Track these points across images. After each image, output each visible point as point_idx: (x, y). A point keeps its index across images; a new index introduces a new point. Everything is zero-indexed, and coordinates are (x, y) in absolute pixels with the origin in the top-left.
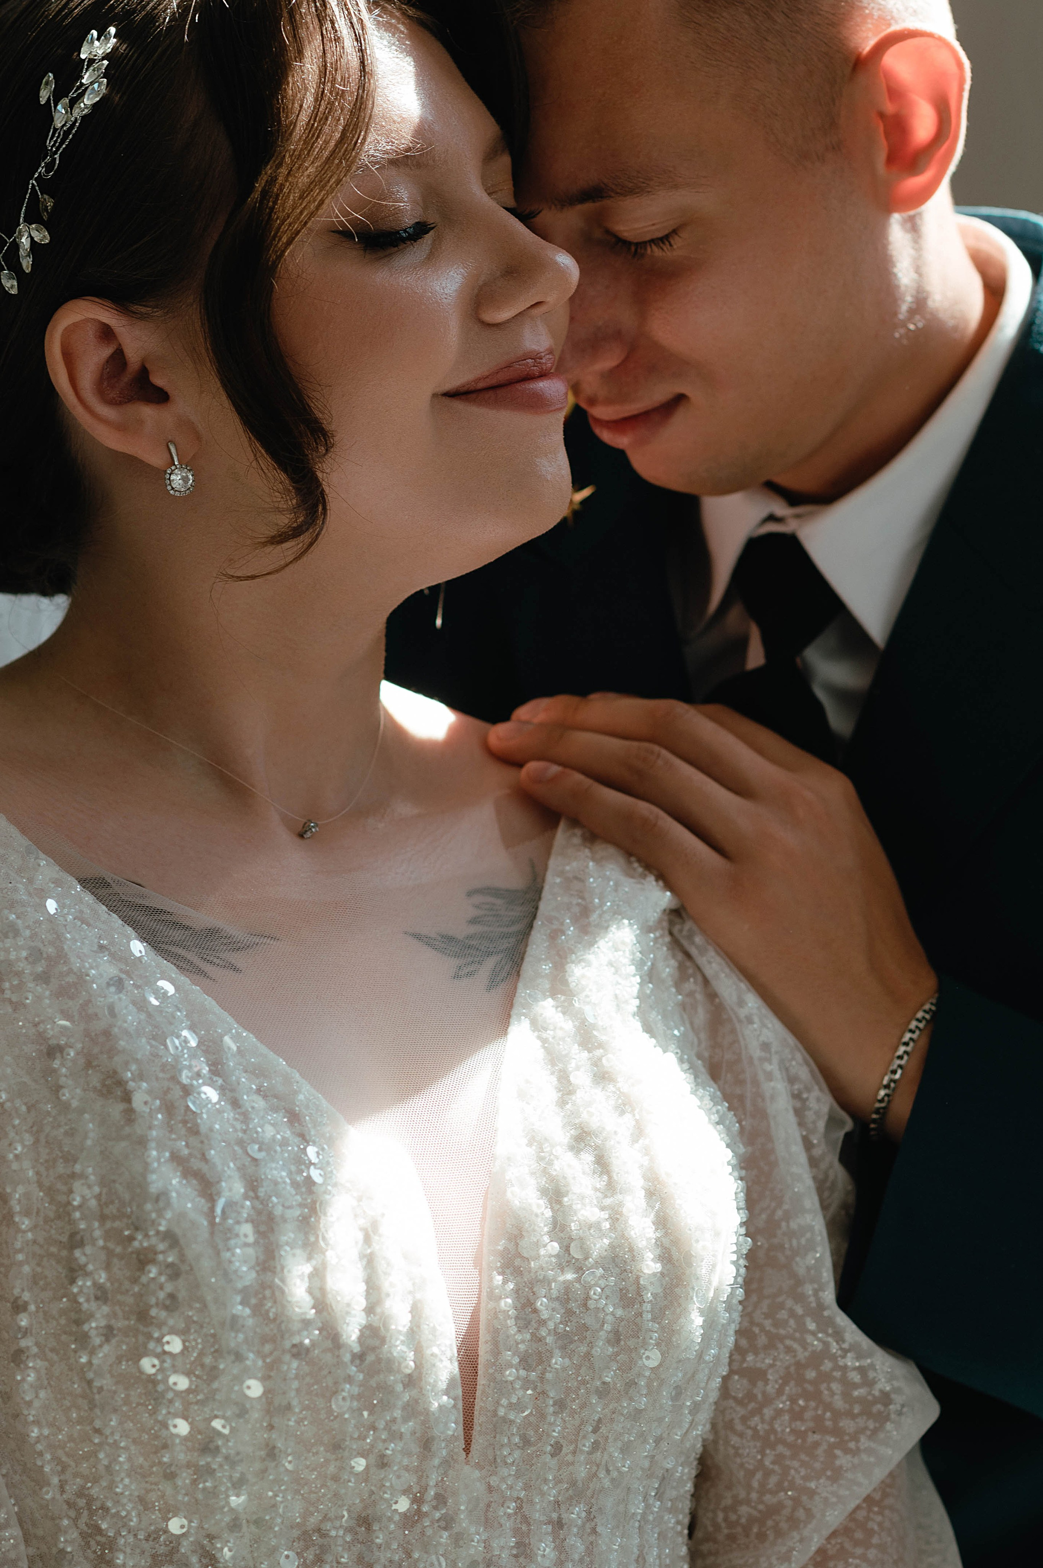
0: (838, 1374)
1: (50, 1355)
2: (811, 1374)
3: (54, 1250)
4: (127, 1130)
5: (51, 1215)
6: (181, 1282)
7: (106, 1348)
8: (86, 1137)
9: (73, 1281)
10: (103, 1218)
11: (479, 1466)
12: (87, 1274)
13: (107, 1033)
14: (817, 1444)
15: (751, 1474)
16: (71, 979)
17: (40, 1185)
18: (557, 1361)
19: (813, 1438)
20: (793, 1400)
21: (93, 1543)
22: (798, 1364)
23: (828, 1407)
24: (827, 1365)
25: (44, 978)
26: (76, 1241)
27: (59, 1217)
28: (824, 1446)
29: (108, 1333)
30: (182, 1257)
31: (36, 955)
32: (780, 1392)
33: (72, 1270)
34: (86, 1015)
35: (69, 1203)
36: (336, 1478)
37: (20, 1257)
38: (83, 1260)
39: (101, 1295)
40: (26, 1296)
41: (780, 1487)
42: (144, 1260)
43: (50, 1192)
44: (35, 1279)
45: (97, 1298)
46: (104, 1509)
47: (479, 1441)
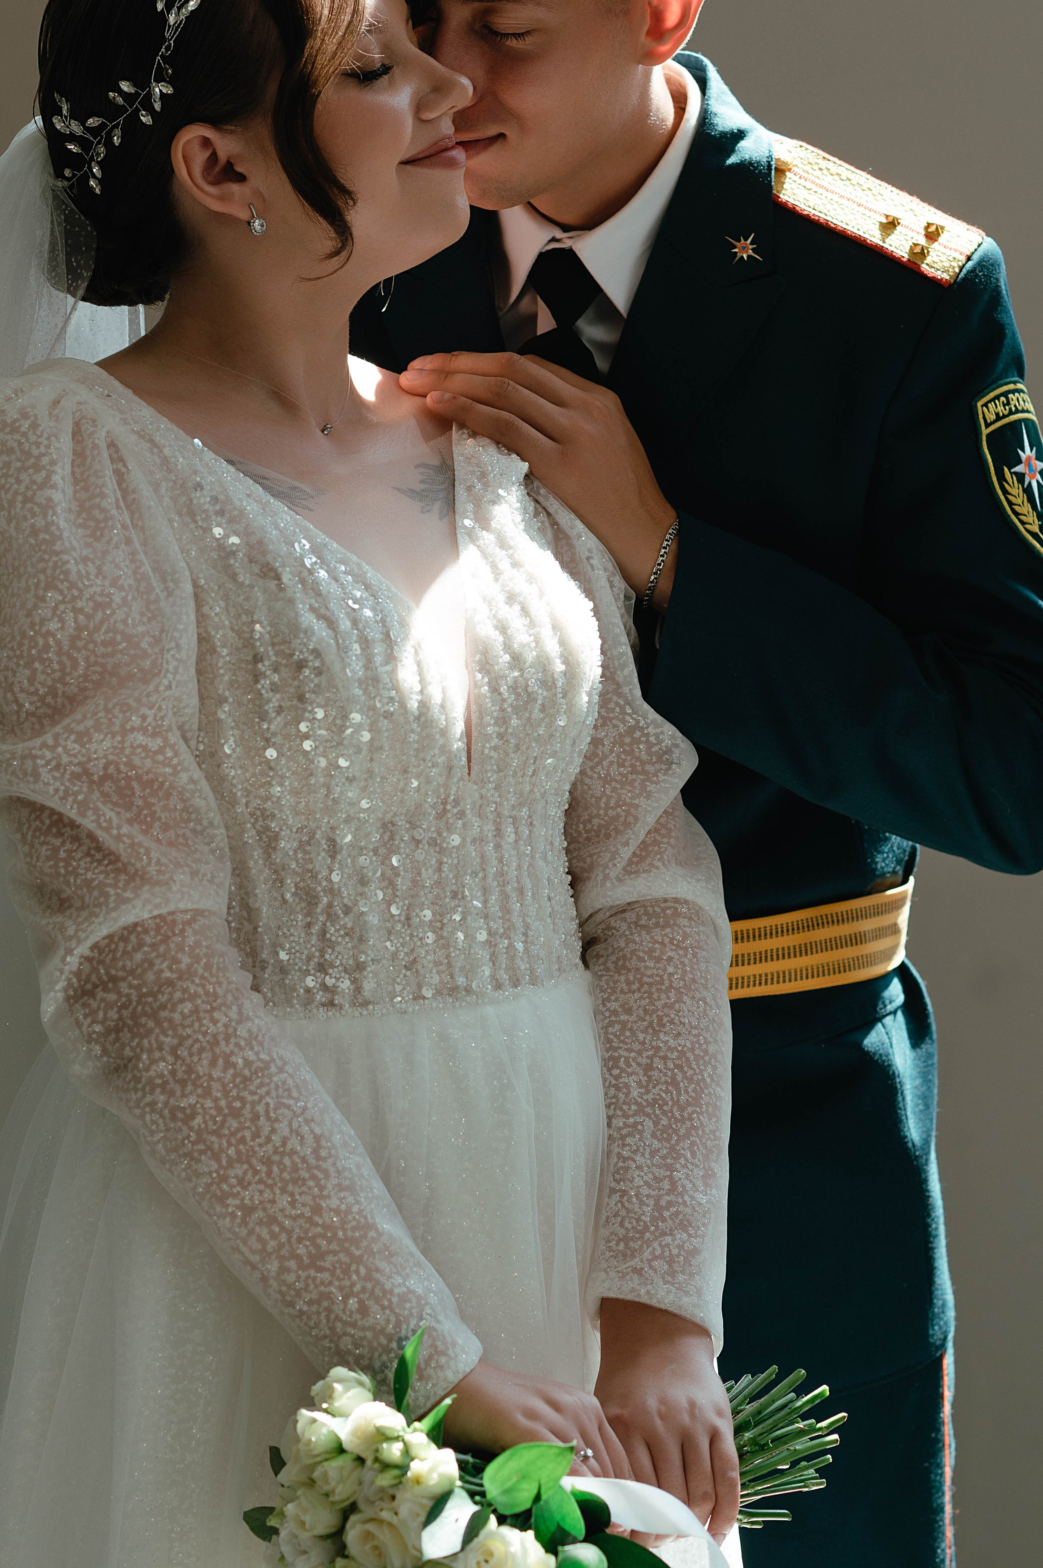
0: (643, 739)
1: (241, 726)
2: (627, 740)
3: (243, 665)
4: (281, 595)
5: (240, 645)
6: (323, 678)
7: (279, 719)
8: (257, 600)
9: (257, 681)
10: (273, 645)
11: (475, 783)
12: (265, 677)
13: (260, 542)
14: (634, 780)
15: (598, 799)
16: (236, 513)
17: (232, 629)
18: (514, 722)
19: (630, 777)
20: (618, 756)
21: (264, 837)
22: (620, 734)
23: (638, 759)
24: (638, 734)
25: (221, 513)
26: (257, 659)
27: (245, 646)
28: (639, 781)
29: (280, 710)
30: (323, 663)
31: (215, 500)
32: (612, 751)
33: (256, 676)
34: (246, 533)
35: (252, 637)
36: (402, 791)
37: (222, 671)
38: (263, 669)
39: (274, 688)
40: (227, 693)
41: (617, 805)
42: (301, 665)
43: (239, 633)
44: (231, 683)
45: (272, 690)
46: (273, 816)
47: (475, 768)
